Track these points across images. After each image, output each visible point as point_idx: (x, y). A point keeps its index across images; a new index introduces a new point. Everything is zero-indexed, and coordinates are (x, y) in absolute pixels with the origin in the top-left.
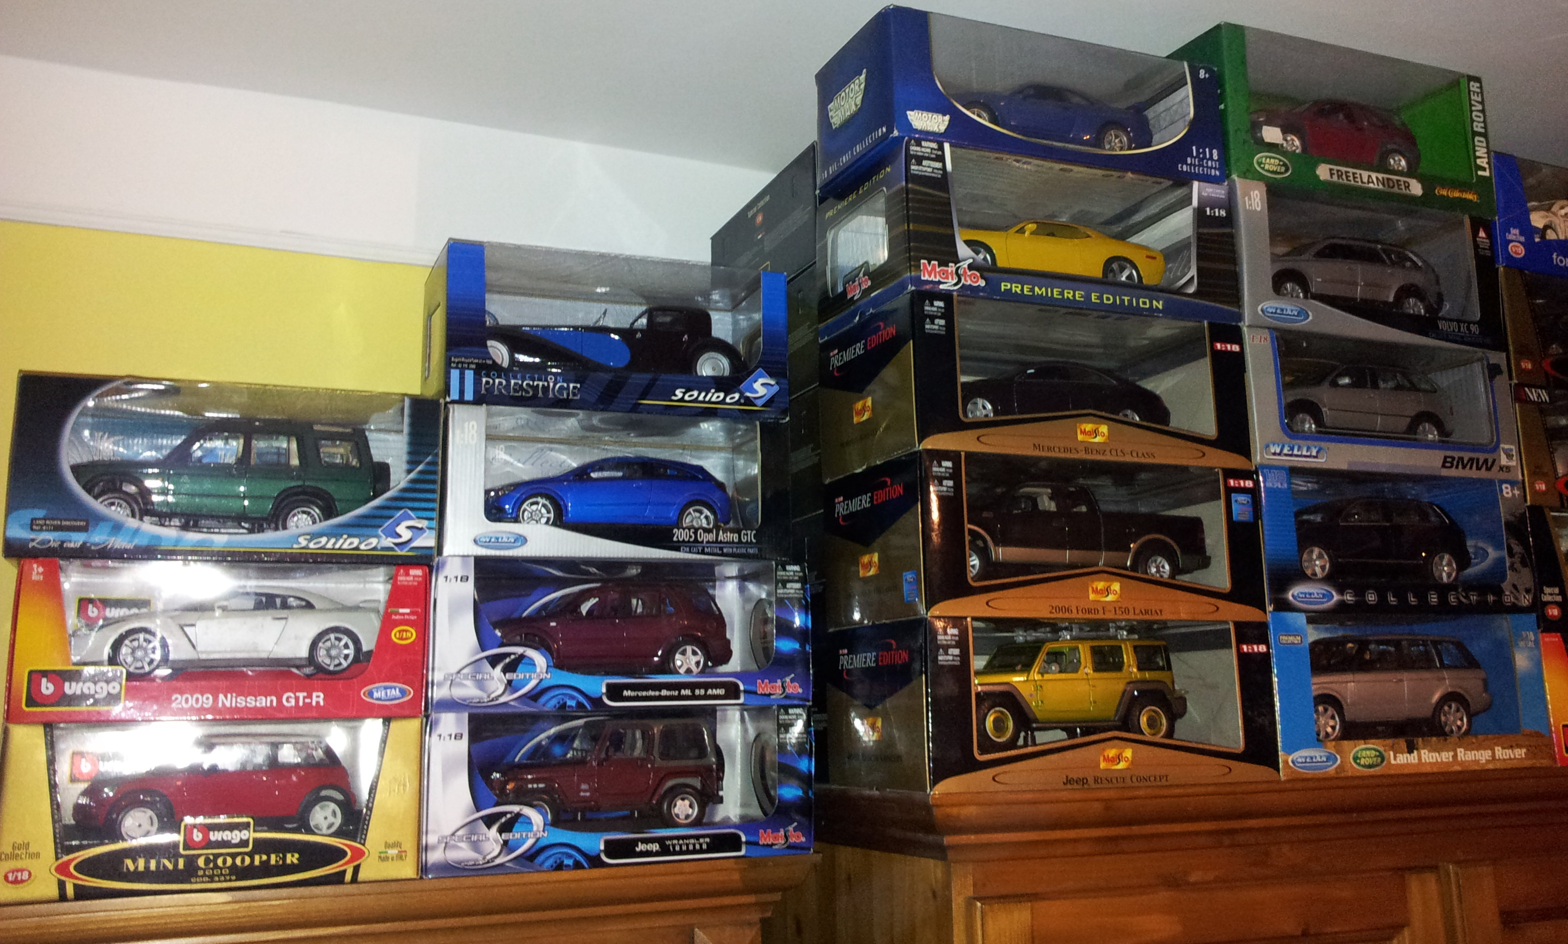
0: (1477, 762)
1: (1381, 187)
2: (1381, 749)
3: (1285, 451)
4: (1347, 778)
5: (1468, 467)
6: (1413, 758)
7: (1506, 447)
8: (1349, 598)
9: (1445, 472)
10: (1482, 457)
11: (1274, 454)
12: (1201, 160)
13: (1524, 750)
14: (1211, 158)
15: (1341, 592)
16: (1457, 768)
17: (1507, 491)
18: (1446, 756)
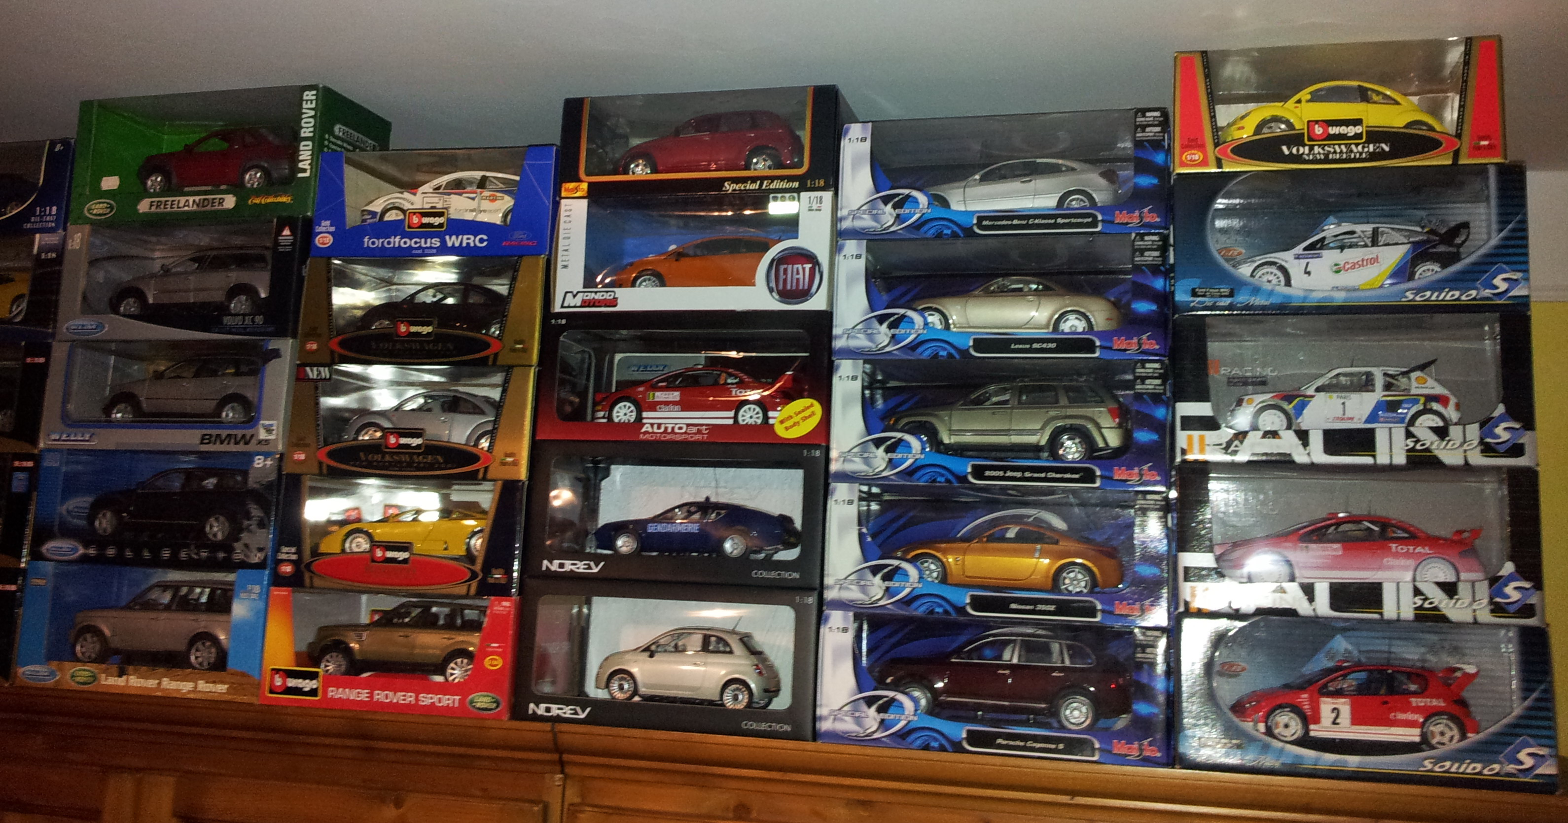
0: (178, 691)
1: (195, 207)
2: (96, 671)
3: (64, 437)
4: (62, 690)
5: (226, 442)
6: (121, 681)
7: (267, 423)
8: (92, 551)
9: (204, 448)
10: (239, 433)
11: (55, 440)
12: (41, 217)
13: (226, 686)
14: (50, 214)
15: (86, 546)
16: (159, 694)
17: (259, 462)
18: (151, 683)
